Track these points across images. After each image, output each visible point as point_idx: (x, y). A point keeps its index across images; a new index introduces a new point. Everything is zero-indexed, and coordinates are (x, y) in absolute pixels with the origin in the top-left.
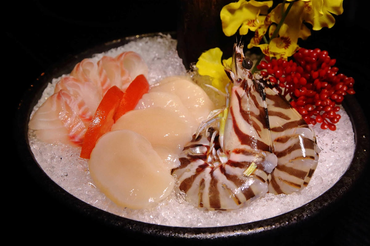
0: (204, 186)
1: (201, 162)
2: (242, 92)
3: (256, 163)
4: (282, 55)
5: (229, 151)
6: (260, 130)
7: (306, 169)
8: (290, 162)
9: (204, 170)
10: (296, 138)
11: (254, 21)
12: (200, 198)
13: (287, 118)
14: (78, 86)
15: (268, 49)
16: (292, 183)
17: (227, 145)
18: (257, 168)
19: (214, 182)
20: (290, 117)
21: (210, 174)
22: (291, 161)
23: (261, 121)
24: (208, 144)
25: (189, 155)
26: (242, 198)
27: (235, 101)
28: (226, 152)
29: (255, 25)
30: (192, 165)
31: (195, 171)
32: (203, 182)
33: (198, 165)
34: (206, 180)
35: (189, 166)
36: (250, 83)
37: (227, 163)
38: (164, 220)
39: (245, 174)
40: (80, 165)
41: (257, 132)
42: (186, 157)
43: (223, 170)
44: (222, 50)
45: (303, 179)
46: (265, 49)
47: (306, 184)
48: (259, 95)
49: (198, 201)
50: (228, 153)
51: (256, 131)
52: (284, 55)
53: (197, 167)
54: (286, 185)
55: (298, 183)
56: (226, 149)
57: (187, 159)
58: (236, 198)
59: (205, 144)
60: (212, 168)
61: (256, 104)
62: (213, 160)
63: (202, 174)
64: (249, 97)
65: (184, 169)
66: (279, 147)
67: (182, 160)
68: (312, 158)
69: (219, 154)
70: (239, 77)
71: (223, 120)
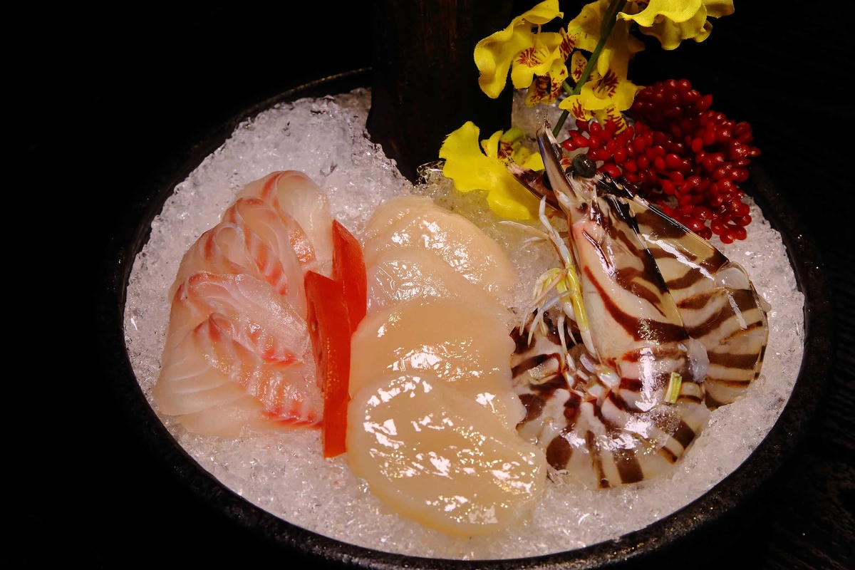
3: (677, 371)
4: (609, 112)
5: (615, 359)
6: (659, 301)
8: (721, 344)
9: (580, 412)
10: (722, 294)
11: (532, 51)
12: (600, 472)
13: (691, 258)
15: (580, 106)
16: (733, 383)
17: (604, 347)
18: (683, 381)
19: (613, 431)
21: (597, 418)
22: (723, 341)
24: (556, 351)
25: (533, 387)
28: (606, 362)
29: (538, 61)
30: (551, 408)
31: (564, 418)
32: (590, 438)
33: (563, 404)
34: (595, 431)
35: (546, 412)
36: (605, 208)
37: (621, 387)
39: (667, 401)
41: (656, 307)
42: (528, 391)
43: (618, 401)
45: (752, 369)
46: (574, 107)
47: (757, 376)
48: (627, 226)
50: (612, 364)
51: (653, 305)
52: (613, 110)
53: (561, 409)
54: (721, 387)
55: (745, 379)
56: (606, 355)
57: (534, 395)
58: (664, 449)
59: (549, 352)
60: (593, 401)
61: (632, 248)
62: (578, 379)
63: (581, 420)
64: (613, 237)
65: (539, 421)
66: (691, 319)
67: (524, 399)
68: (759, 324)
69: (589, 366)
70: (581, 200)
71: (576, 297)
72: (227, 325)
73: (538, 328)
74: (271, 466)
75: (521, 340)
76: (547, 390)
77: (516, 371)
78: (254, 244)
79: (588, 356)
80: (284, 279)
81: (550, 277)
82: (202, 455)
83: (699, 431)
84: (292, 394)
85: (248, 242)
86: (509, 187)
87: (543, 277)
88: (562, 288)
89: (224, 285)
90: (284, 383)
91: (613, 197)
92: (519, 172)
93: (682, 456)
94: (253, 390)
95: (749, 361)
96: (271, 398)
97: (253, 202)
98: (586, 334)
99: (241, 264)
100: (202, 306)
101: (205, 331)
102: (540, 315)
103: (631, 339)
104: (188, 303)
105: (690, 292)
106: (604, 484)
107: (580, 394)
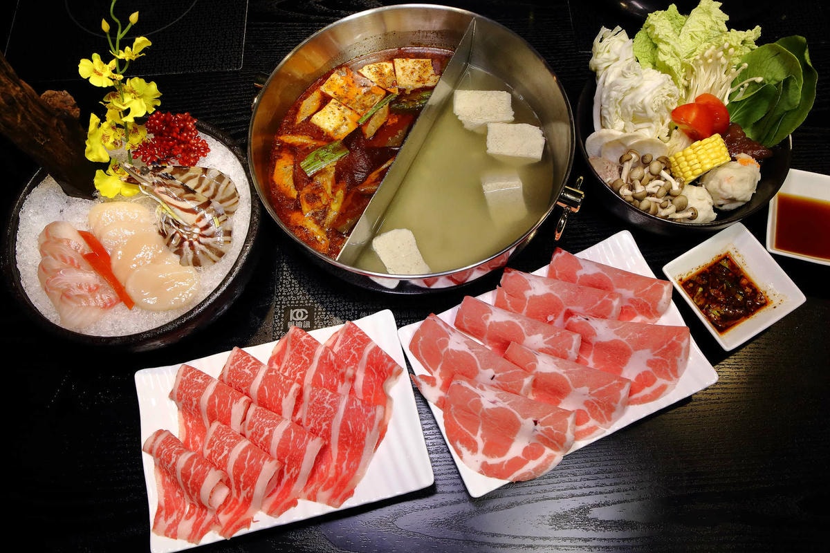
0: (206, 253)
1: (186, 243)
2: (163, 189)
3: (214, 216)
5: (194, 223)
6: (195, 198)
7: (233, 191)
8: (222, 196)
9: (194, 246)
10: (213, 181)
13: (196, 176)
14: (58, 279)
16: (234, 204)
17: (189, 222)
18: (218, 217)
19: (208, 246)
20: (197, 174)
21: (200, 244)
23: (189, 193)
24: (175, 231)
25: (176, 247)
26: (228, 238)
27: (166, 197)
28: (192, 226)
30: (185, 250)
31: (191, 251)
32: (202, 252)
33: (188, 246)
34: (202, 249)
35: (184, 252)
36: (160, 179)
37: (201, 231)
38: (210, 288)
40: (136, 312)
42: (175, 249)
43: (204, 236)
44: (100, 169)
45: (236, 196)
47: (239, 197)
48: (170, 180)
49: (211, 262)
50: (194, 226)
53: (189, 248)
55: (236, 201)
56: (190, 224)
57: (178, 249)
58: (225, 241)
59: (174, 233)
60: (196, 240)
61: (177, 187)
62: (188, 235)
63: (196, 248)
64: (169, 187)
65: (184, 256)
66: (209, 194)
67: (176, 253)
68: (230, 182)
69: (188, 229)
70: (151, 182)
71: (170, 212)
72: (69, 290)
73: (165, 227)
74: (116, 321)
75: (163, 234)
76: (181, 244)
77: (168, 245)
78: (58, 257)
79: (186, 227)
80: (76, 261)
81: (158, 209)
82: (92, 332)
83: (232, 228)
84: (106, 298)
85: (55, 258)
86: (126, 186)
87: (156, 211)
88: (164, 212)
89: (59, 277)
90: (101, 296)
91: (160, 173)
92: (125, 179)
93: (232, 239)
94: (93, 304)
95: (234, 195)
96: (101, 303)
97: (46, 243)
98: (181, 221)
99: (59, 267)
100: (57, 289)
101: (64, 298)
102: (163, 223)
103: (195, 215)
104: (52, 291)
105: (203, 186)
106: (215, 262)
107: (191, 239)
